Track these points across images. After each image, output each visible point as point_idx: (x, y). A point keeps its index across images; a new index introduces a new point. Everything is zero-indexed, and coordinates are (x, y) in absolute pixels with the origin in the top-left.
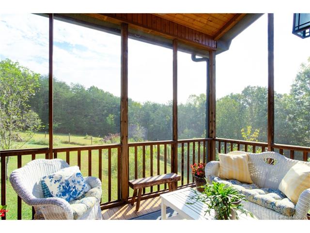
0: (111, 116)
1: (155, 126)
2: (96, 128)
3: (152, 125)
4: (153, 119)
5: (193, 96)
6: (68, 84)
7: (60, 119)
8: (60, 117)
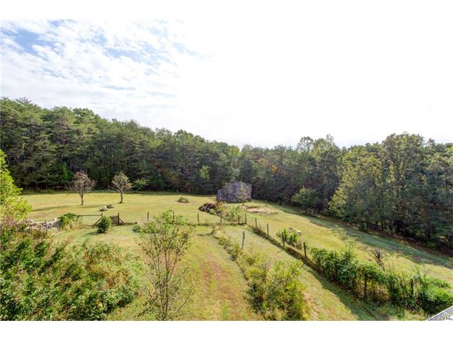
0: (205, 168)
1: (258, 178)
2: (188, 183)
3: (254, 178)
4: (256, 170)
5: (305, 139)
6: (153, 129)
7: (147, 174)
8: (147, 172)
